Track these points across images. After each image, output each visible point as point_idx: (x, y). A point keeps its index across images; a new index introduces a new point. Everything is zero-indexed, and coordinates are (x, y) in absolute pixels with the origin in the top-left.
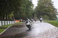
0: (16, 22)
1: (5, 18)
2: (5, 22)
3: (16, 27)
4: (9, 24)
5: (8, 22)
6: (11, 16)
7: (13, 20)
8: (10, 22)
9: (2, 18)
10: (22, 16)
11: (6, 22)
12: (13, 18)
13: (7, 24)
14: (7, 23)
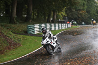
0: (70, 26)
1: (51, 19)
2: (51, 26)
3: (70, 34)
4: (59, 28)
5: (57, 25)
6: (62, 15)
7: (64, 23)
8: (60, 25)
9: (47, 18)
10: (80, 16)
11: (53, 25)
12: (65, 19)
13: (55, 28)
14: (55, 26)
